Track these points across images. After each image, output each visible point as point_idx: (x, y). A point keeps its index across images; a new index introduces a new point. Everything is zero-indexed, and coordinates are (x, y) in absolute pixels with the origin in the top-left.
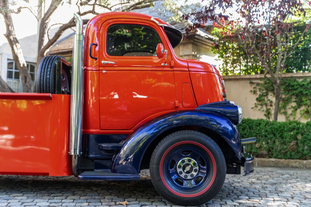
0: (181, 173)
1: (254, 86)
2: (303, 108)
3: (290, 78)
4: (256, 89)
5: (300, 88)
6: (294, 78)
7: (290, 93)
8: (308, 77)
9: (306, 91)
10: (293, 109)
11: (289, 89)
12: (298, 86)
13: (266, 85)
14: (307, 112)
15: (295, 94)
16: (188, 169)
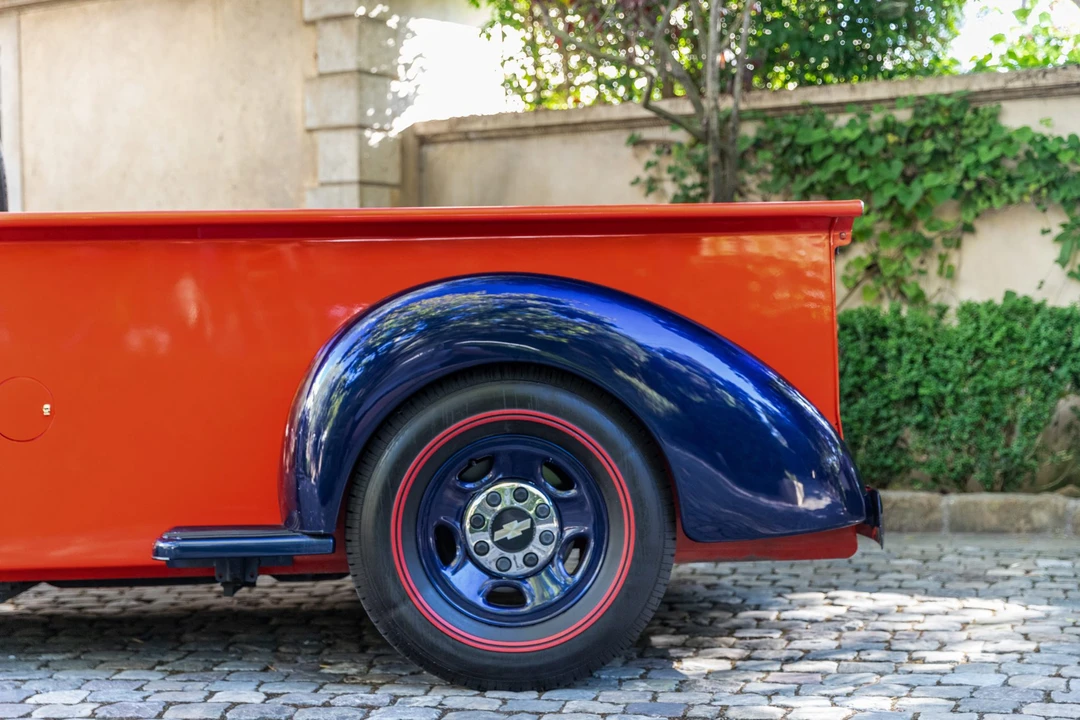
1: (649, 155)
2: (859, 251)
3: (801, 111)
4: (659, 170)
5: (838, 157)
6: (816, 110)
7: (801, 184)
8: (876, 107)
9: (860, 169)
11: (792, 163)
12: (830, 150)
13: (697, 151)
14: (874, 269)
15: (819, 188)
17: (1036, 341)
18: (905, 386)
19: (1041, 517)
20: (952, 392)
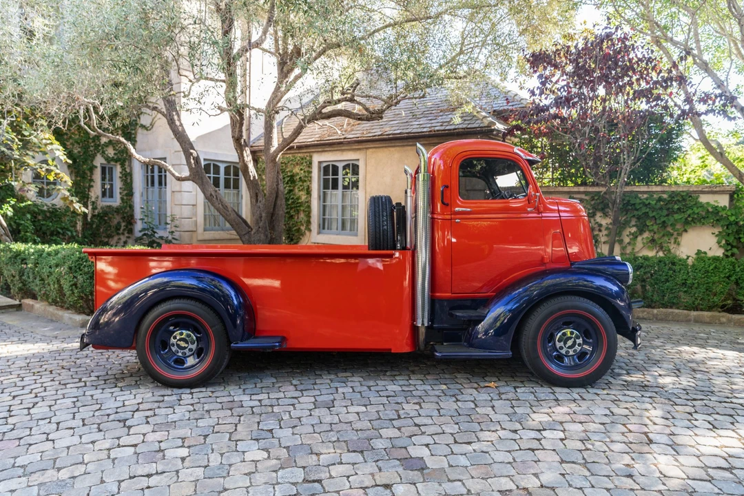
0: (561, 348)
2: (646, 235)
3: (630, 193)
5: (645, 208)
7: (629, 215)
8: (656, 193)
9: (653, 212)
10: (631, 237)
11: (628, 208)
12: (641, 206)
13: (593, 202)
14: (653, 241)
15: (636, 216)
16: (570, 343)
17: (724, 269)
18: (682, 280)
19: (724, 320)
20: (698, 282)
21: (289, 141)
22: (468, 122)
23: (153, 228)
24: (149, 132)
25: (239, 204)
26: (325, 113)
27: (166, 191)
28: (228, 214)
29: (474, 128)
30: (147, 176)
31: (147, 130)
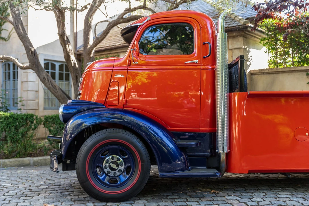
21: (100, 39)
22: (229, 23)
23: (7, 107)
24: (7, 42)
25: (69, 91)
26: (125, 18)
27: (17, 83)
28: (56, 91)
29: (233, 27)
30: (6, 73)
31: (6, 41)
